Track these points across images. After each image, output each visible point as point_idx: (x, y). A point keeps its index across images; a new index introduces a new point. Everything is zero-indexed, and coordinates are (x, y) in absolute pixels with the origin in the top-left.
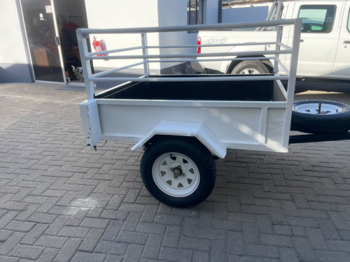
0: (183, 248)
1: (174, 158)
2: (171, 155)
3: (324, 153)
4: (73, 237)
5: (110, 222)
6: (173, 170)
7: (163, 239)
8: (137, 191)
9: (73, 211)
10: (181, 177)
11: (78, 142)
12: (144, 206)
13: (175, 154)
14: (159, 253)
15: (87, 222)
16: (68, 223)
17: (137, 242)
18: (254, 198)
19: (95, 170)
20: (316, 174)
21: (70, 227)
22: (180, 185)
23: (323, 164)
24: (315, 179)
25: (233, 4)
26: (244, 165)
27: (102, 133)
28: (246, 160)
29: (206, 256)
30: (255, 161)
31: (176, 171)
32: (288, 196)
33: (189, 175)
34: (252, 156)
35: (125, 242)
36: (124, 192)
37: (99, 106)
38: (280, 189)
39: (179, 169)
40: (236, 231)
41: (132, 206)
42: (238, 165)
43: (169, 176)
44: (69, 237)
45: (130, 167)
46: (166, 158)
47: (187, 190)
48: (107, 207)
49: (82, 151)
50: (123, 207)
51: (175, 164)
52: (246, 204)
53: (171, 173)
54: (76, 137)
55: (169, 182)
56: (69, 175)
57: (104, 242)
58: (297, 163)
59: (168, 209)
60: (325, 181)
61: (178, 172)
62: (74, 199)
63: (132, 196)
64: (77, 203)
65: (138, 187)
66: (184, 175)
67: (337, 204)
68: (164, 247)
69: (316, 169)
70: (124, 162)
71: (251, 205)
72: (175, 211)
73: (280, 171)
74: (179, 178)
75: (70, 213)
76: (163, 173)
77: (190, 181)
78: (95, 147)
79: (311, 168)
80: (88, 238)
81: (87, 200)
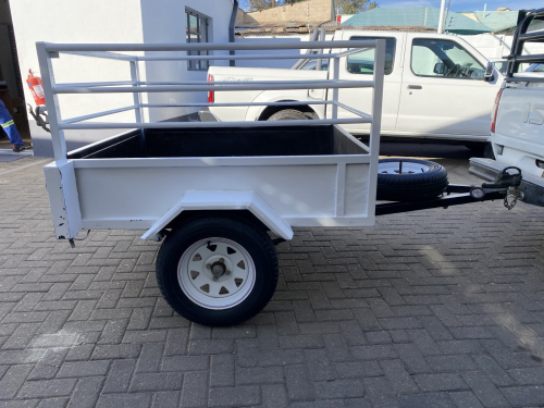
0: (242, 385)
1: (213, 248)
2: (209, 242)
3: (405, 232)
4: (48, 397)
5: (111, 363)
6: (211, 267)
7: (208, 376)
8: (148, 311)
9: (37, 355)
10: (225, 276)
11: (20, 243)
12: (165, 332)
13: (214, 240)
14: (206, 398)
15: (68, 369)
16: (32, 376)
17: (166, 386)
18: (329, 299)
19: (64, 286)
20: (402, 260)
21: (39, 383)
22: (224, 291)
23: (407, 247)
24: (403, 267)
25: (246, 34)
26: (306, 256)
27: (83, 217)
28: (306, 250)
29: (281, 389)
30: (318, 249)
31: (217, 268)
32: (374, 291)
33: (238, 273)
34: (313, 244)
35: (147, 391)
36: (124, 314)
37: (76, 170)
38: (361, 284)
39: (221, 263)
40: (316, 348)
41: (145, 334)
42: (297, 256)
43: (205, 277)
44: (40, 398)
45: (126, 276)
46: (200, 248)
47: (237, 297)
48: (102, 341)
49: (31, 258)
50: (128, 338)
51: (214, 257)
52: (322, 309)
53: (209, 272)
54: (14, 235)
55: (206, 288)
56: (15, 297)
57: (109, 396)
58: (374, 248)
59: (207, 332)
60: (416, 267)
61: (219, 269)
62: (34, 335)
63: (139, 318)
64: (41, 341)
65: (148, 304)
66: (229, 273)
67: (437, 295)
68: (213, 387)
69: (400, 253)
70: (112, 269)
71: (327, 309)
72: (217, 332)
73: (355, 261)
74: (221, 278)
75: (32, 358)
76: (195, 275)
77: (238, 282)
78: (71, 241)
79: (393, 253)
80: (77, 393)
81: (60, 333)
